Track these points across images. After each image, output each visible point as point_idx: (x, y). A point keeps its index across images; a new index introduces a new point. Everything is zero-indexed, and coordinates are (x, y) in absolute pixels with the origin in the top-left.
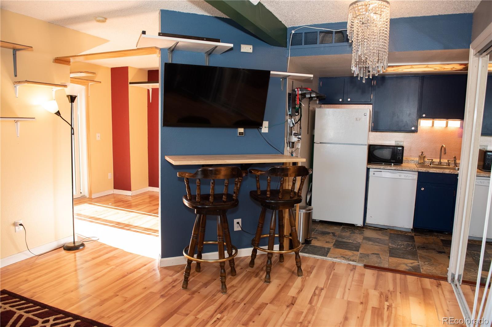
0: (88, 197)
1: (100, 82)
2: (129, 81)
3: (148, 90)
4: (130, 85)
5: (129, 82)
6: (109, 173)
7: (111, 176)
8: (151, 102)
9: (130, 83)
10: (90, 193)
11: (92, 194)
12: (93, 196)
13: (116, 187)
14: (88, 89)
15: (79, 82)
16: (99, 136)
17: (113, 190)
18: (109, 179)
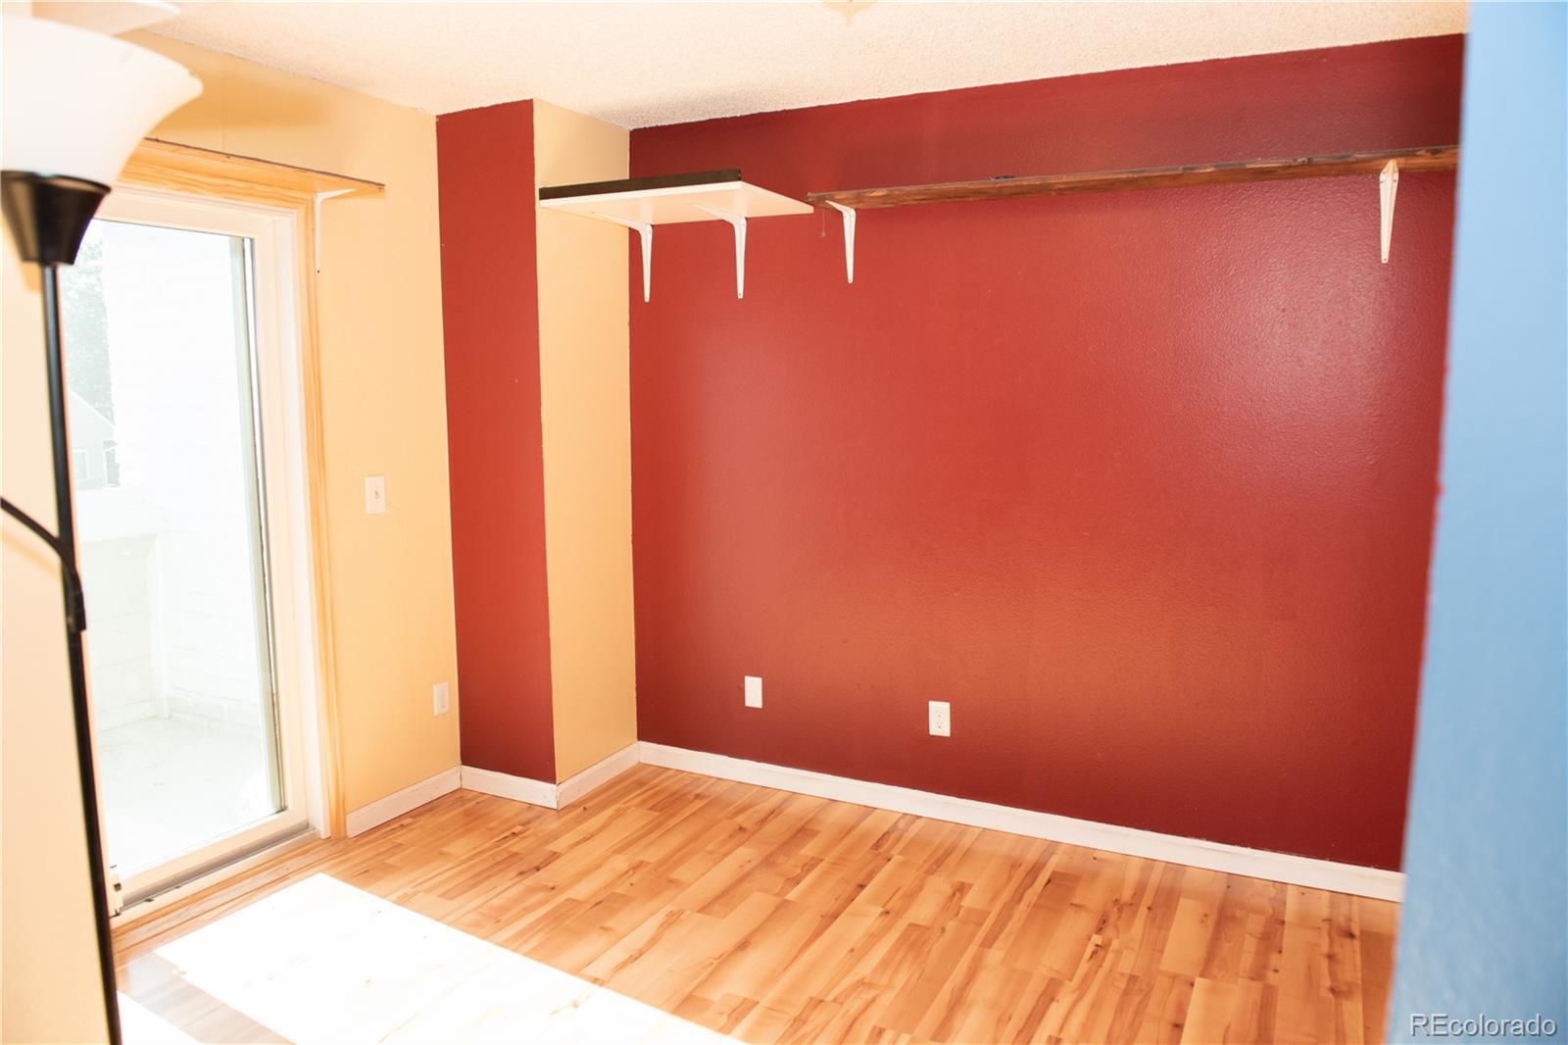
0: (323, 837)
1: (381, 186)
2: (540, 182)
3: (634, 236)
4: (542, 206)
5: (539, 184)
6: (435, 687)
7: (447, 697)
8: (647, 300)
9: (541, 190)
10: (339, 814)
11: (348, 816)
12: (356, 824)
13: (472, 755)
14: (313, 230)
15: (259, 188)
16: (377, 493)
17: (458, 768)
18: (436, 713)
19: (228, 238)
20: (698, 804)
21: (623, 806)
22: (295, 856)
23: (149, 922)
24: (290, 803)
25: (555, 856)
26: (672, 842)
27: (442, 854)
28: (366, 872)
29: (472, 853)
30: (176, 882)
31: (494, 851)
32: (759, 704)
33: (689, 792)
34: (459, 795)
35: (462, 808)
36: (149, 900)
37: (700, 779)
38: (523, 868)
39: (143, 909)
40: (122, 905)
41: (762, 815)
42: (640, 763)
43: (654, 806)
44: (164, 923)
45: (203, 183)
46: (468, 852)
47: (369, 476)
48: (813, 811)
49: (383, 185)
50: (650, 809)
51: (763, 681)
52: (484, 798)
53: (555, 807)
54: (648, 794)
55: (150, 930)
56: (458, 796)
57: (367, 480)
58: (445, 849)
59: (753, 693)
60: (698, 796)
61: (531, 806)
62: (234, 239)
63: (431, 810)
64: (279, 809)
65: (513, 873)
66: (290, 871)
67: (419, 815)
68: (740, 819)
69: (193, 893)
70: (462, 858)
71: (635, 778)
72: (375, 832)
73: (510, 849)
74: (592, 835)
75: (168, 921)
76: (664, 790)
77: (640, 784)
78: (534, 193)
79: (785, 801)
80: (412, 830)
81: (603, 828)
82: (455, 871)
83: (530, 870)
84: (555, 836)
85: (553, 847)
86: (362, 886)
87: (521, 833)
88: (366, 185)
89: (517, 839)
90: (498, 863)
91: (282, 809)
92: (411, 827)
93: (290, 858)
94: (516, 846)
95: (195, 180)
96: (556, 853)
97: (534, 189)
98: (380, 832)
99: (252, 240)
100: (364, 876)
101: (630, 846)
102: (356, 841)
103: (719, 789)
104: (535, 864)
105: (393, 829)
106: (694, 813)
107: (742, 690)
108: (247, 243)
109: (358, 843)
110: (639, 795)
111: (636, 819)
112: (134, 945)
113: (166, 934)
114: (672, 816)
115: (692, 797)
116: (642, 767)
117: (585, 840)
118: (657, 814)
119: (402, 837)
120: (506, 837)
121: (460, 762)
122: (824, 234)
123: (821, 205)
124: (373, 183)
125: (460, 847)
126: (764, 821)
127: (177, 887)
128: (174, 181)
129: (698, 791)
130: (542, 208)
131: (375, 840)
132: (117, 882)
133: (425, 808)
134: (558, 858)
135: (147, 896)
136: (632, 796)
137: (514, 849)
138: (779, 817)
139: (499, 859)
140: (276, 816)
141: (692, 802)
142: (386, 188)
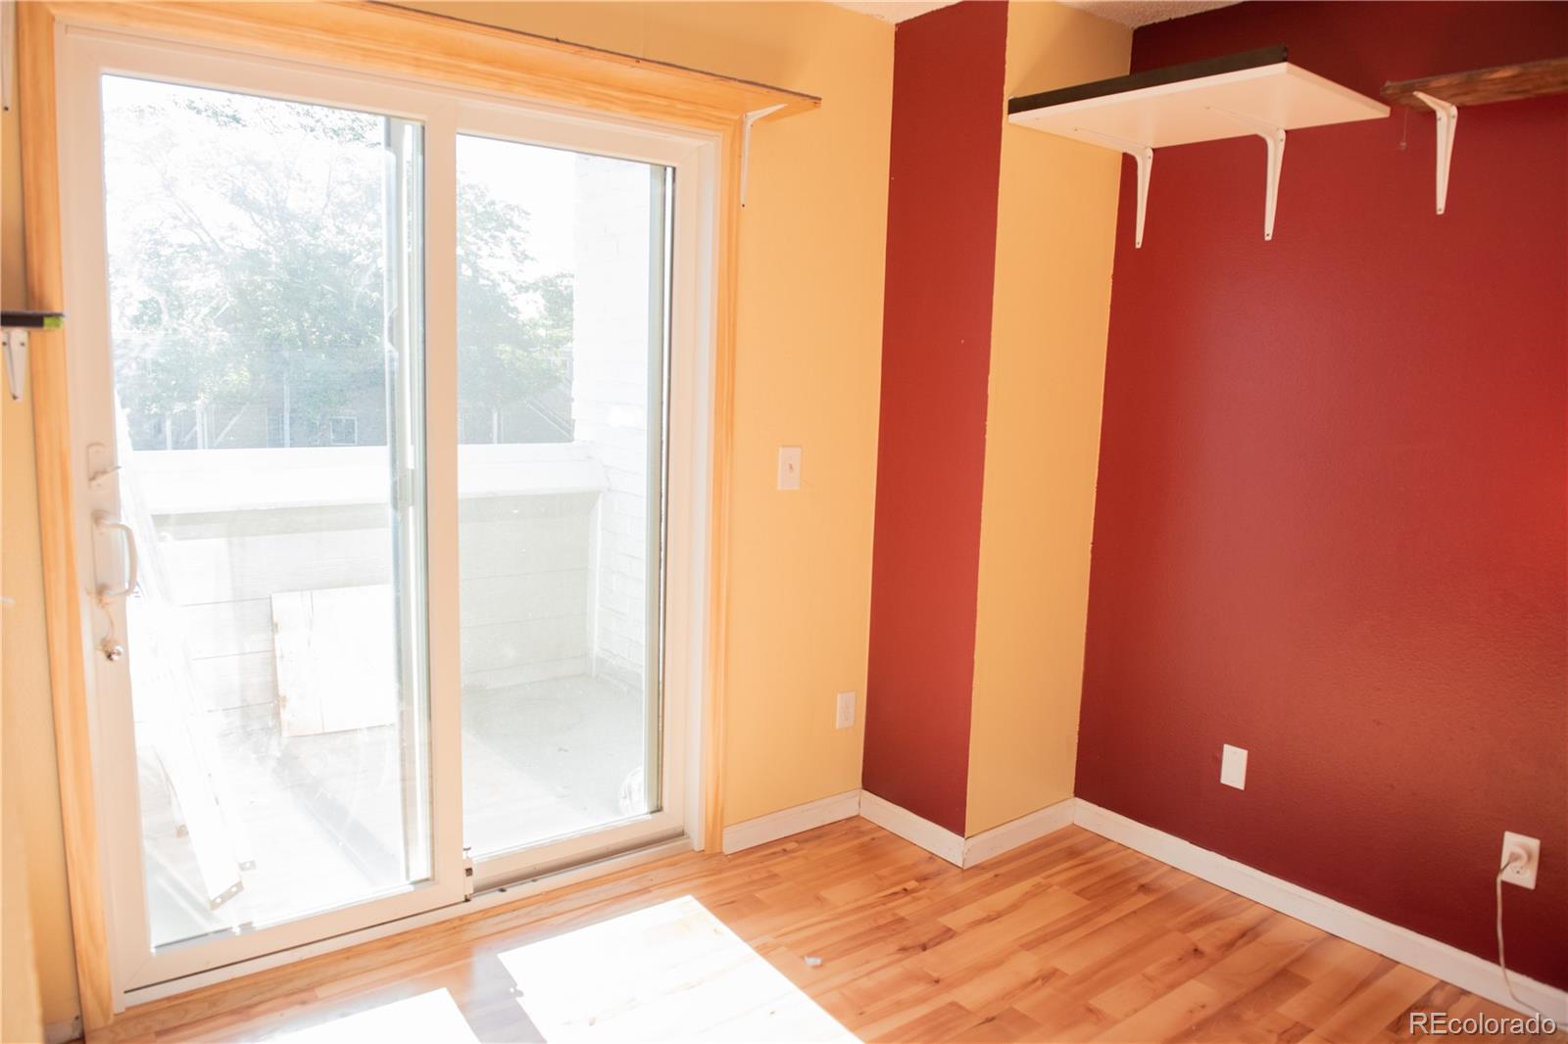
0: (697, 849)
1: (817, 100)
2: (1011, 89)
3: (1129, 164)
4: (1012, 122)
5: (1009, 92)
6: (839, 696)
7: (852, 710)
8: (1138, 246)
9: (1011, 100)
10: (716, 825)
11: (726, 831)
12: (734, 841)
13: (876, 779)
14: (740, 156)
15: (680, 106)
16: (791, 467)
17: (858, 791)
18: (837, 727)
19: (648, 166)
20: (1142, 900)
21: (1044, 882)
22: (663, 866)
23: (499, 915)
24: (665, 805)
25: (948, 934)
26: (1102, 948)
27: (818, 898)
28: (733, 902)
29: (855, 905)
30: (533, 875)
31: (878, 909)
32: (1240, 784)
33: (1132, 879)
34: (854, 824)
35: (856, 842)
36: (503, 890)
37: (1148, 863)
38: (907, 942)
39: (494, 898)
40: (472, 892)
41: (1228, 937)
42: (1074, 825)
43: (1083, 890)
44: (511, 919)
45: (617, 98)
46: (847, 903)
47: (784, 446)
48: (1303, 945)
49: (820, 99)
50: (1078, 893)
51: (1249, 755)
52: (883, 833)
53: (960, 865)
54: (1079, 870)
55: (498, 923)
56: (853, 826)
57: (781, 450)
58: (824, 893)
59: (1234, 766)
60: (1143, 888)
61: (932, 857)
62: (654, 167)
63: (819, 837)
64: (655, 809)
65: (893, 947)
66: (654, 883)
67: (806, 841)
68: (1197, 936)
69: (547, 889)
70: (841, 910)
71: (1065, 844)
72: (753, 853)
73: (897, 911)
74: (999, 915)
75: (518, 917)
76: (1101, 868)
77: (1072, 853)
78: (1002, 106)
79: (1264, 920)
80: (794, 858)
81: (1014, 907)
82: (827, 926)
83: (913, 947)
84: (954, 905)
85: (949, 920)
86: (724, 919)
87: (914, 891)
88: (799, 99)
89: (908, 898)
90: (879, 928)
91: (659, 809)
92: (793, 855)
93: (655, 869)
94: (906, 908)
95: (611, 96)
96: (949, 930)
97: (1002, 100)
98: (760, 854)
99: (674, 169)
100: (730, 908)
101: (1045, 941)
102: (730, 861)
103: (1172, 883)
104: (924, 939)
105: (774, 853)
106: (1135, 912)
107: (1218, 762)
108: (669, 171)
109: (733, 863)
110: (1066, 870)
111: (1059, 904)
112: (478, 939)
113: (508, 933)
114: (1105, 909)
115: (1135, 889)
116: (1075, 830)
117: (989, 919)
118: (1085, 902)
119: (781, 866)
120: (895, 893)
121: (860, 786)
122: (1404, 144)
123: (1404, 101)
124: (808, 96)
125: (844, 895)
126: (1229, 946)
127: (534, 881)
128: (585, 96)
129: (1143, 881)
130: (1010, 124)
131: (751, 863)
132: (468, 867)
133: (816, 833)
134: (951, 937)
135: (501, 886)
136: (1055, 870)
137: (902, 913)
138: (1252, 945)
139: (882, 922)
140: (650, 817)
141: (1134, 894)
142: (822, 101)
